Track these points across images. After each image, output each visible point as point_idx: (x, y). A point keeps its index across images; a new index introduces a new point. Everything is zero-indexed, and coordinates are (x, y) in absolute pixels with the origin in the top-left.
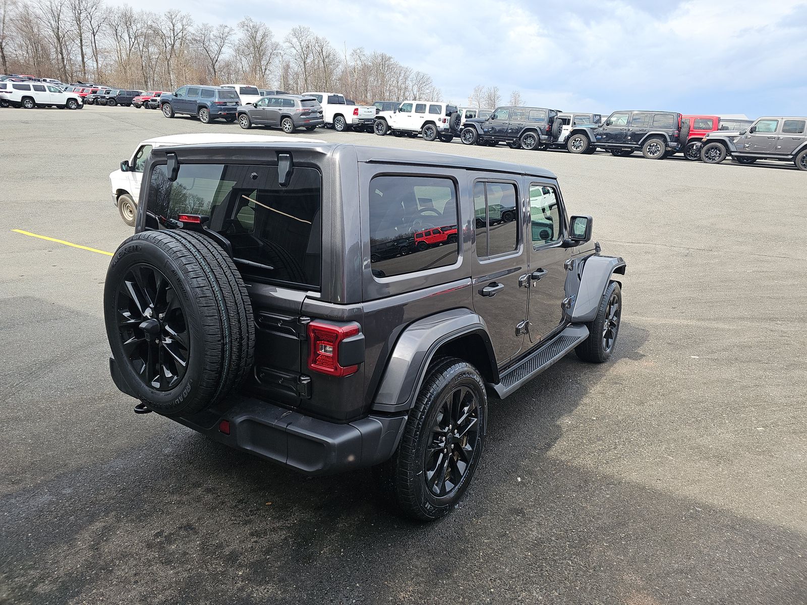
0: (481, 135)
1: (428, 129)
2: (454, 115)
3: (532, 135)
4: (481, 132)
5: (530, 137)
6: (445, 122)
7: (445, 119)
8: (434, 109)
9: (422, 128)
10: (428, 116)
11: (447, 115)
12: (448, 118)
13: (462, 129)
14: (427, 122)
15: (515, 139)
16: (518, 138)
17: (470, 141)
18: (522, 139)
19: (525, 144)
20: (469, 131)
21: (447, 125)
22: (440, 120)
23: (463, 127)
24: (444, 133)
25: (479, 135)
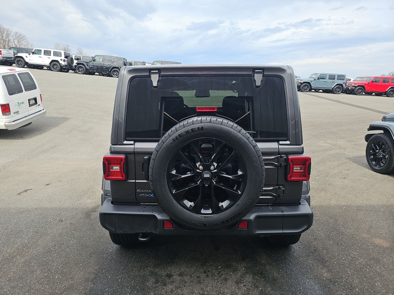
0: (88, 69)
1: (54, 65)
2: (69, 58)
3: (117, 70)
4: (88, 67)
5: (116, 71)
6: (65, 61)
7: (65, 60)
8: (56, 54)
9: (50, 64)
10: (53, 58)
11: (65, 57)
12: (66, 59)
13: (76, 66)
14: (53, 61)
15: (107, 72)
16: (109, 71)
17: (82, 72)
18: (112, 72)
19: (114, 75)
20: (81, 67)
21: (66, 63)
22: (61, 60)
23: (76, 65)
24: (64, 67)
25: (87, 69)
